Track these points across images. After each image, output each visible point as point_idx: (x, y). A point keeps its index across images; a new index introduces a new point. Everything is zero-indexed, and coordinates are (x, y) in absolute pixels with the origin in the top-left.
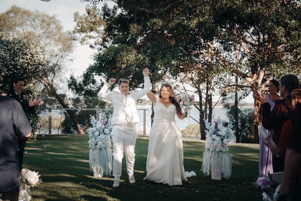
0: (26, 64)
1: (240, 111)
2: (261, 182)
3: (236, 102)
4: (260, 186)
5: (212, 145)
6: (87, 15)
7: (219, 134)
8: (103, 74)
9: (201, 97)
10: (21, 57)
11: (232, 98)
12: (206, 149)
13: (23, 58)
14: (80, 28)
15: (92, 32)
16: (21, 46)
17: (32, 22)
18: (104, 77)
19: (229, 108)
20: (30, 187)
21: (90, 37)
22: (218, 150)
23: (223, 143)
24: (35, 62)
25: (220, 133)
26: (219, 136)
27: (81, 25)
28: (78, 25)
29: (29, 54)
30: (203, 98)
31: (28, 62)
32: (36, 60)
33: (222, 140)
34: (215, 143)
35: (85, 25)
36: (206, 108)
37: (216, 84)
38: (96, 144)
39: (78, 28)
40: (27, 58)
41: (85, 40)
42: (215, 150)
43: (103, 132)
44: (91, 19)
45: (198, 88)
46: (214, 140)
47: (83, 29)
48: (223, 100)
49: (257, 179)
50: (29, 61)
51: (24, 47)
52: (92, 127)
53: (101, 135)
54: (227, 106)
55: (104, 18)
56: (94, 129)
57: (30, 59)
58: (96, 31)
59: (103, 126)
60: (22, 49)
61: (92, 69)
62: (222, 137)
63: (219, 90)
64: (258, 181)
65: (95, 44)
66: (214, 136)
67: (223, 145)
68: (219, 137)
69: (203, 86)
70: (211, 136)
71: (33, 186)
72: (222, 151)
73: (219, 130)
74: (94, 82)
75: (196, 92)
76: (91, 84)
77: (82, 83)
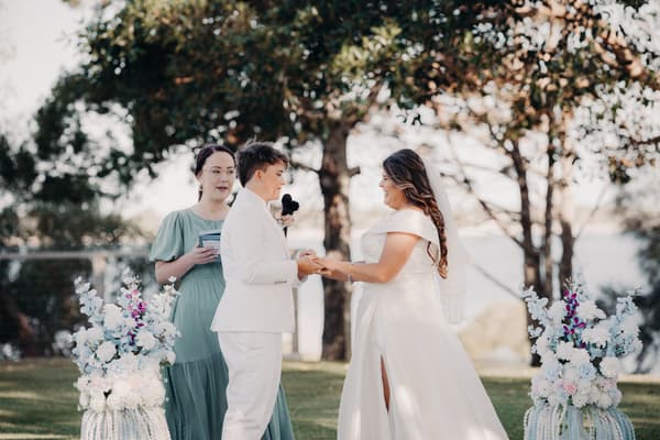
5: (559, 381)
7: (585, 340)
8: (116, 107)
12: (535, 399)
19: (643, 234)
22: (579, 402)
23: (599, 372)
25: (586, 335)
26: (583, 345)
33: (596, 362)
34: (570, 374)
36: (548, 234)
38: (106, 394)
42: (570, 403)
43: (132, 344)
45: (514, 153)
46: (563, 362)
48: (619, 201)
52: (88, 326)
53: (123, 357)
54: (635, 226)
56: (95, 333)
59: (132, 323)
62: (596, 352)
66: (565, 349)
67: (601, 380)
68: (584, 351)
70: (553, 348)
72: (595, 405)
73: (584, 325)
74: (80, 142)
75: (505, 171)
76: (70, 149)
77: (33, 149)
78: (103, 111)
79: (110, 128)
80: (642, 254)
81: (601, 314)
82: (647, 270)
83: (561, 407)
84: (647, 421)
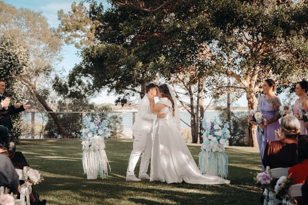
0: (9, 65)
1: (233, 114)
2: (261, 178)
3: (229, 105)
4: (260, 182)
5: (209, 145)
6: (72, 12)
8: (90, 75)
9: (192, 99)
10: (3, 57)
11: (224, 100)
12: (202, 149)
13: (6, 59)
14: (65, 27)
15: (78, 31)
16: (4, 46)
17: (17, 20)
18: (91, 78)
19: (221, 110)
20: (31, 184)
21: (76, 36)
22: (214, 150)
23: (219, 143)
24: (18, 62)
25: (216, 133)
26: (215, 136)
27: (65, 23)
28: (62, 24)
29: (12, 54)
30: (194, 101)
31: (12, 63)
32: (19, 60)
33: (218, 140)
34: (212, 143)
35: (70, 23)
36: (198, 110)
37: (209, 85)
38: (90, 146)
39: (63, 27)
40: (10, 58)
41: (70, 39)
42: (212, 151)
43: (97, 133)
44: (77, 17)
45: (190, 90)
46: (210, 140)
47: (68, 28)
49: (257, 175)
50: (12, 61)
51: (7, 47)
52: (85, 128)
53: (95, 136)
54: (219, 109)
55: (90, 16)
56: (87, 130)
57: (13, 59)
58: (82, 30)
59: (97, 127)
60: (5, 49)
61: (78, 70)
62: (219, 138)
63: (211, 92)
64: (257, 177)
65: (81, 44)
66: (211, 137)
67: (220, 145)
68: (215, 137)
69: (194, 88)
70: (207, 136)
71: (35, 184)
72: (218, 152)
73: (215, 131)
74: (80, 83)
75: (187, 94)
76: (77, 84)
77: (68, 84)
78: (86, 76)
79: (88, 80)
80: (220, 116)
81: (220, 128)
82: (221, 120)
83: (209, 152)
84: (231, 156)
